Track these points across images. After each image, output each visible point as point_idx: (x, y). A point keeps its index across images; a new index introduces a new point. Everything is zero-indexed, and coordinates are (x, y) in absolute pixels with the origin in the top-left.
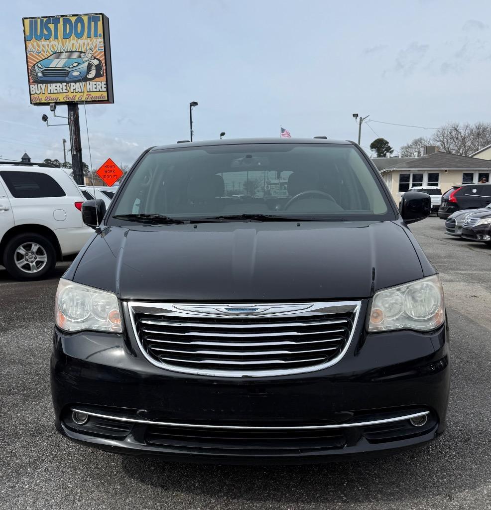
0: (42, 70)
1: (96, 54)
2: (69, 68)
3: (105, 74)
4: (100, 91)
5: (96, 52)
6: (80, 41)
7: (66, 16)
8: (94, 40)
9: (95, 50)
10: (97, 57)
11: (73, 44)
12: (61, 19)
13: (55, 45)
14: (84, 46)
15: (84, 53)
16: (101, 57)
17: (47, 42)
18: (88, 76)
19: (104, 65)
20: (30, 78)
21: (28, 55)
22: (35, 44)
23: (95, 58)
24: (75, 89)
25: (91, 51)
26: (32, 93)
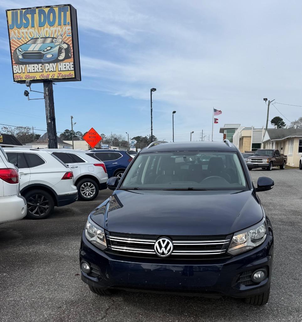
0: (22, 53)
1: (66, 39)
2: (44, 51)
3: (72, 56)
4: (68, 70)
5: (65, 37)
6: (52, 28)
7: (41, 7)
8: (64, 27)
9: (65, 36)
10: (66, 42)
11: (47, 31)
12: (37, 10)
13: (32, 32)
14: (55, 32)
15: (56, 38)
16: (69, 42)
17: (26, 30)
18: (59, 58)
19: (72, 48)
20: (13, 60)
21: (11, 41)
22: (16, 31)
23: (64, 43)
24: (49, 69)
25: (61, 37)
26: (15, 72)
